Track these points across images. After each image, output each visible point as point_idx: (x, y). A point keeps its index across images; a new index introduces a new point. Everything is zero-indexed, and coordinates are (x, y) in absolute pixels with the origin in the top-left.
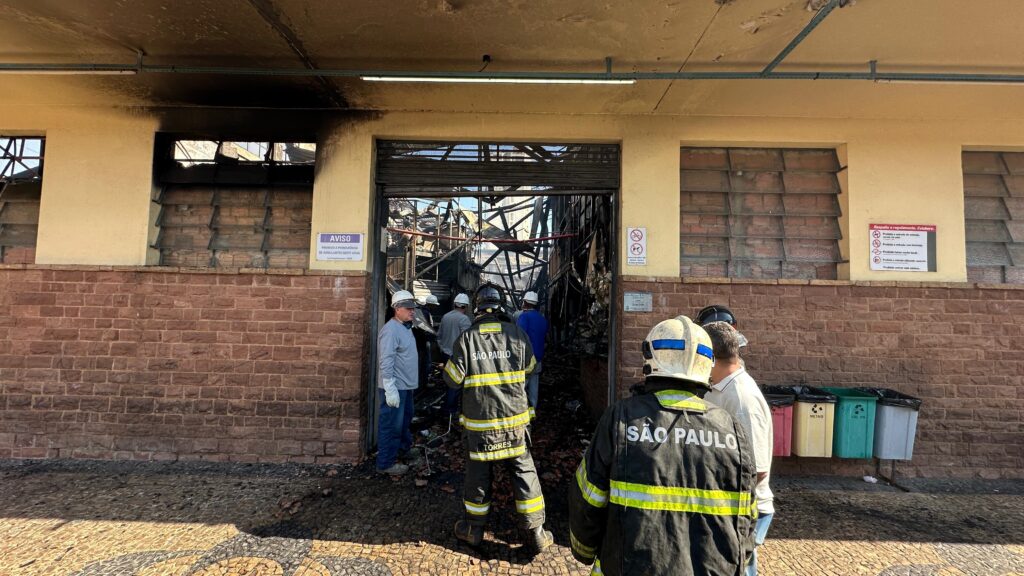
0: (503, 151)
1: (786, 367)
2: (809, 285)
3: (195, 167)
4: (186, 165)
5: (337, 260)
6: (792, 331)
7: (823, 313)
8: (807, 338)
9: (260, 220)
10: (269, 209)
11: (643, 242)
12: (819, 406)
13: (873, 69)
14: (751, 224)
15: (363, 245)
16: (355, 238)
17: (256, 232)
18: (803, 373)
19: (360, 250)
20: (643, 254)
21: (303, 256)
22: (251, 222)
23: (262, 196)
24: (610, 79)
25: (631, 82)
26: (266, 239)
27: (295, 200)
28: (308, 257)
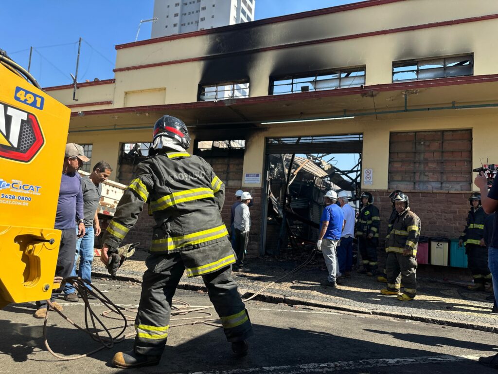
0: (314, 139)
1: (437, 230)
2: (448, 193)
3: (205, 150)
4: (202, 150)
5: (251, 184)
6: (440, 213)
7: (456, 206)
8: (447, 217)
9: (225, 169)
10: (229, 165)
11: (371, 175)
12: (440, 243)
13: (453, 105)
14: (427, 165)
15: (260, 178)
16: (258, 175)
17: (224, 173)
18: (446, 233)
19: (259, 180)
20: (371, 180)
21: (239, 182)
22: (222, 170)
23: (226, 160)
24: (345, 117)
25: (353, 117)
26: (227, 176)
27: (237, 161)
28: (241, 183)
